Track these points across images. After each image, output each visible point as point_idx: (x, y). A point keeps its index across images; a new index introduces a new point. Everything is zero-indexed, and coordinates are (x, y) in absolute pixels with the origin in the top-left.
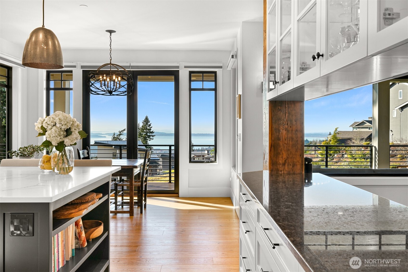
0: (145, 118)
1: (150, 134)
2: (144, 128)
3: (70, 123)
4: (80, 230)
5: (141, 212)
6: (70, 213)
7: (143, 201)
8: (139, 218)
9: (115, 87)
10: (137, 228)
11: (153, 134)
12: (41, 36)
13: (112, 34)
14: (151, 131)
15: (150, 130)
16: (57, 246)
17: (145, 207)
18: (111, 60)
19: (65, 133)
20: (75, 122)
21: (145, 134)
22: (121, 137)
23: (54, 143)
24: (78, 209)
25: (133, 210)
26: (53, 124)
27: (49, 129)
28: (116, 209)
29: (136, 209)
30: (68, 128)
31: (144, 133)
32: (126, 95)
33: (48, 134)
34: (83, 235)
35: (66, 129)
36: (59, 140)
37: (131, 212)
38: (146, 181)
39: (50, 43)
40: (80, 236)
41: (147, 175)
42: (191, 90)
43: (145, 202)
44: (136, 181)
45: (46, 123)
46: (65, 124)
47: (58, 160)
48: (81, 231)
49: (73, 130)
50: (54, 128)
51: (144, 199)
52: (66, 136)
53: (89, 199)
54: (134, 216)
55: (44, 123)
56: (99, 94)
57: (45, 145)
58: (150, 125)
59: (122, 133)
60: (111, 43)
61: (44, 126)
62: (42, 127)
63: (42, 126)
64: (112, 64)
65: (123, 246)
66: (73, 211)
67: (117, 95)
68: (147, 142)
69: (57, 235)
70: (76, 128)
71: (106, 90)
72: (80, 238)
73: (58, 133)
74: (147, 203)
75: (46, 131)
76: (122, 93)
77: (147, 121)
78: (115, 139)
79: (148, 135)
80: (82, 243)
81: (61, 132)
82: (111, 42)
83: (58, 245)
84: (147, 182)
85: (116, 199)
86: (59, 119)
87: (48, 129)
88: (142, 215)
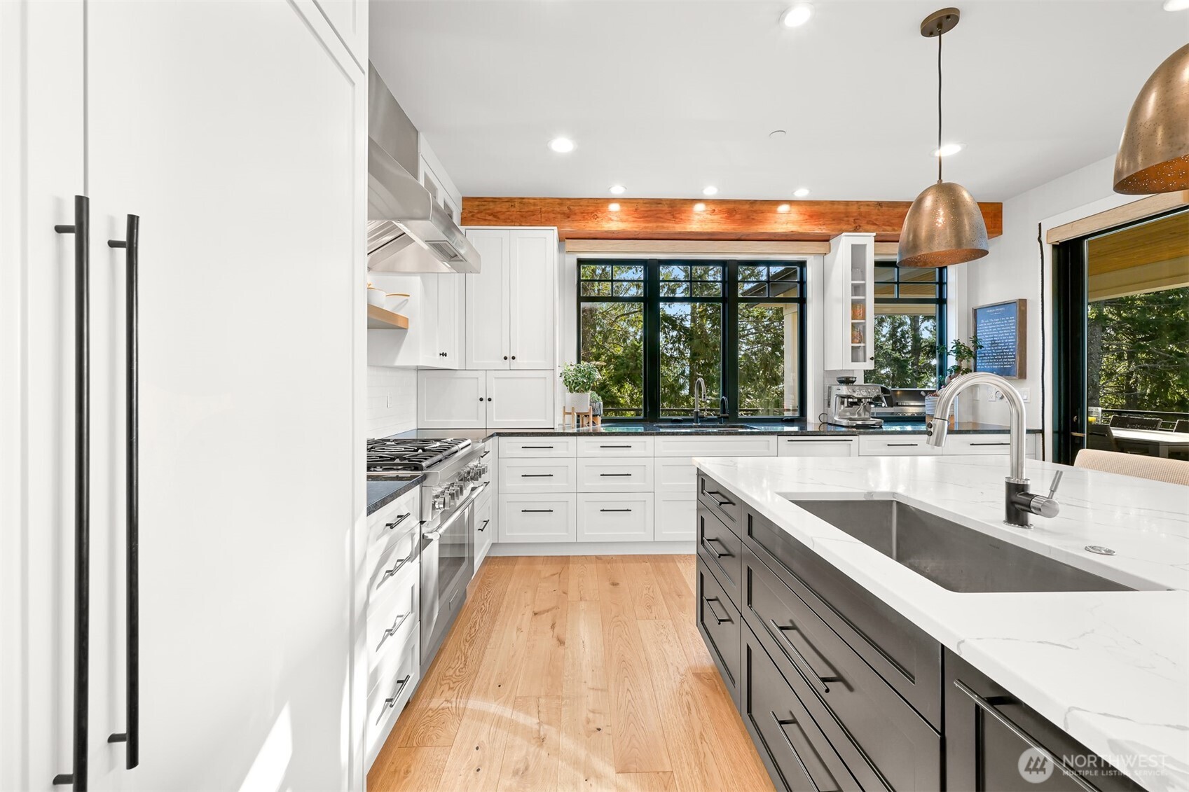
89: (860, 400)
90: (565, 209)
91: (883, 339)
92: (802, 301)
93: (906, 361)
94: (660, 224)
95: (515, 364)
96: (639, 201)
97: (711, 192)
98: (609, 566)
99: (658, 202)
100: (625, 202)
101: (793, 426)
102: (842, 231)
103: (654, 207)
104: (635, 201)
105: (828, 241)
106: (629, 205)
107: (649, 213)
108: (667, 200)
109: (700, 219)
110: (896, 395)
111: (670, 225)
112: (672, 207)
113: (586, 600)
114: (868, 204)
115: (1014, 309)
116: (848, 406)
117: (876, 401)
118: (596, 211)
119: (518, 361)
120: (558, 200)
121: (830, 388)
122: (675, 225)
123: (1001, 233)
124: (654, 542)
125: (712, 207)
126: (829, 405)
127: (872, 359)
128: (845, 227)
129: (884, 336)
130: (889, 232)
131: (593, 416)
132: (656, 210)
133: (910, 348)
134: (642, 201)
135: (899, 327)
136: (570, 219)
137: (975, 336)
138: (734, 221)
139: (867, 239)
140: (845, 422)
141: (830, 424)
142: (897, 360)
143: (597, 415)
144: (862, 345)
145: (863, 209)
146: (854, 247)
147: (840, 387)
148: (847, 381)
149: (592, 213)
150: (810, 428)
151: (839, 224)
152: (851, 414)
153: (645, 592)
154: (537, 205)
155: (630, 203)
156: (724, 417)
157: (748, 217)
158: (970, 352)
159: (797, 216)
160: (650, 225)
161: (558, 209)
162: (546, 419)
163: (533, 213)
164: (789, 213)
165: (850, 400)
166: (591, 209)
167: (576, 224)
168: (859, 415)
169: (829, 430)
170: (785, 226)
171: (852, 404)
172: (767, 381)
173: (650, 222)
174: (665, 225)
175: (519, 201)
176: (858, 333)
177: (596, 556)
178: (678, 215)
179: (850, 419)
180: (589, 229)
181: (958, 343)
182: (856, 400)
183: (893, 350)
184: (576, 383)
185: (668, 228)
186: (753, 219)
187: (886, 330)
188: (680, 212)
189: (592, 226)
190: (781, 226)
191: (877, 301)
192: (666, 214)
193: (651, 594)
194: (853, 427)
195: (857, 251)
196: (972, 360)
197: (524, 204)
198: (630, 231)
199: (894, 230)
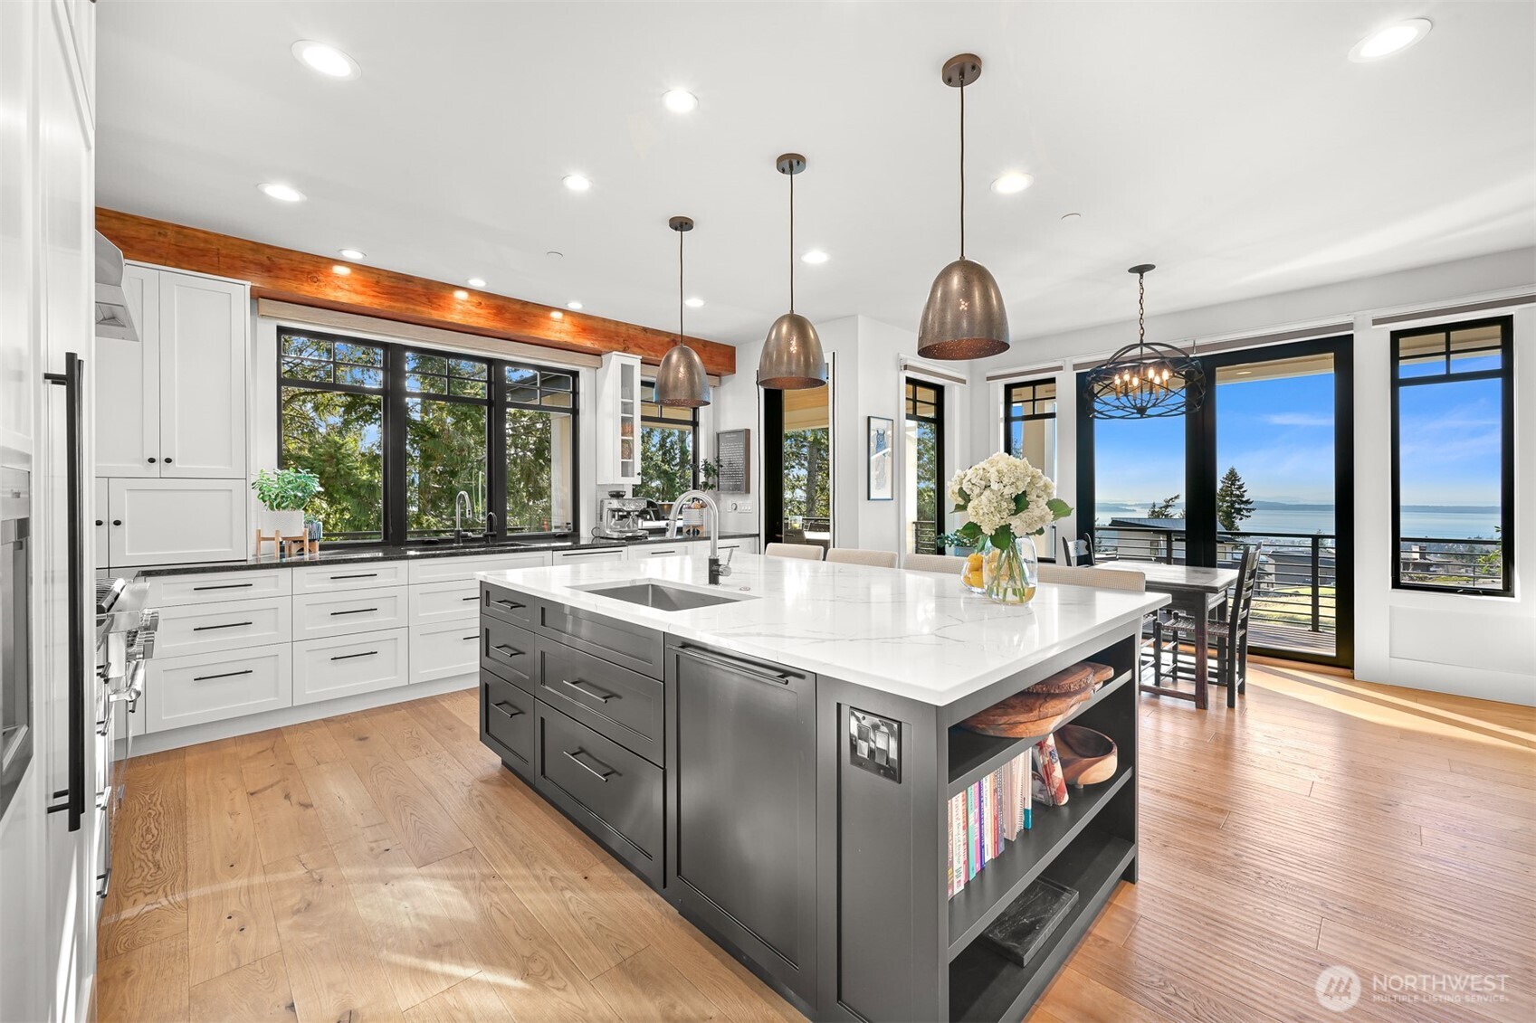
0: (1227, 472)
1: (1242, 506)
2: (1227, 492)
3: (1023, 481)
4: (1047, 759)
5: (1231, 705)
6: (1012, 721)
7: (1237, 676)
8: (1224, 720)
9: (1153, 396)
10: (1221, 750)
11: (1249, 506)
12: (956, 281)
13: (1144, 274)
14: (1244, 499)
15: (1243, 496)
16: (977, 804)
17: (1242, 691)
18: (1142, 335)
19: (1013, 506)
20: (1040, 477)
21: (1228, 506)
22: (1170, 511)
23: (988, 530)
24: (1036, 713)
25: (1207, 693)
26: (983, 483)
27: (975, 496)
28: (1157, 682)
29: (1215, 695)
30: (1020, 493)
31: (1225, 505)
32: (1183, 413)
33: (973, 508)
34: (1058, 773)
35: (1013, 496)
36: (998, 521)
37: (1200, 700)
38: (1244, 625)
39: (977, 295)
40: (1048, 775)
41: (1246, 611)
42: (1396, 383)
43: (1242, 680)
44: (1214, 623)
45: (969, 481)
46: (1013, 483)
47: (999, 567)
48: (1051, 763)
49: (1032, 497)
50: (987, 493)
51: (1237, 670)
52: (1016, 512)
53: (1072, 686)
54: (1208, 711)
55: (964, 481)
56: (1111, 417)
57: (968, 532)
58: (1241, 487)
59: (1171, 503)
60: (1142, 298)
61: (964, 489)
62: (962, 492)
63: (961, 489)
64: (1147, 345)
65: (1177, 797)
66: (1021, 718)
67: (1160, 415)
68: (1233, 522)
69: (977, 784)
70: (1041, 493)
71: (1129, 405)
72: (1048, 780)
73: (995, 505)
74: (1247, 681)
75: (970, 500)
76: (1172, 410)
77: (1233, 477)
78: (1155, 514)
79: (1236, 509)
80: (1053, 793)
81: (1002, 502)
82: (1142, 294)
83: (981, 801)
84: (1246, 629)
85: (1157, 657)
86: (998, 471)
87: (973, 496)
88: (1234, 712)
89: (629, 513)
90: (264, 259)
91: (653, 449)
92: (575, 412)
93: (675, 474)
94: (411, 307)
95: (169, 470)
96: (381, 272)
97: (478, 283)
98: (347, 725)
99: (408, 279)
100: (361, 270)
101: (567, 541)
102: (612, 350)
103: (402, 284)
104: (375, 271)
105: (600, 355)
106: (367, 274)
107: (396, 289)
108: (421, 279)
109: (460, 307)
110: (663, 509)
111: (424, 309)
112: (427, 289)
113: (327, 762)
114: (635, 327)
115: (743, 435)
116: (619, 520)
117: (642, 514)
118: (316, 272)
119: (177, 465)
120: (251, 245)
121: (602, 501)
122: (430, 311)
123: (734, 371)
124: (410, 686)
125: (476, 299)
126: (601, 519)
127: (639, 474)
128: (615, 346)
129: (654, 446)
130: (653, 357)
131: (310, 541)
132: (405, 289)
133: (678, 460)
134: (386, 273)
135: (668, 437)
136: (272, 274)
137: (718, 457)
138: (504, 320)
139: (634, 361)
140: (615, 535)
141: (602, 538)
142: (665, 472)
143: (314, 540)
144: (631, 460)
145: (632, 332)
146: (623, 366)
147: (611, 501)
148: (618, 495)
149: (309, 273)
150: (583, 542)
151: (610, 342)
152: (622, 527)
153: (406, 736)
154: (211, 243)
155: (369, 272)
156: (492, 536)
157: (520, 319)
158: (714, 471)
159: (570, 327)
160: (398, 305)
161: (251, 257)
162: (231, 547)
163: (204, 253)
164: (562, 322)
165: (621, 513)
166: (308, 267)
167: (281, 282)
168: (629, 526)
169: (602, 542)
170: (558, 335)
171: (622, 517)
172: (530, 496)
173: (397, 301)
174: (418, 308)
175: (175, 229)
176: (627, 448)
177: (323, 720)
178: (435, 300)
179: (621, 532)
180: (305, 293)
181: (706, 462)
182: (625, 513)
183: (663, 461)
184: (283, 497)
185: (422, 312)
186: (525, 321)
187: (656, 439)
188: (438, 297)
189: (307, 290)
190: (554, 334)
191: (644, 418)
192: (420, 295)
193: (415, 736)
194: (623, 539)
195: (626, 371)
196: (716, 477)
197: (185, 236)
198: (367, 307)
199: (657, 356)
